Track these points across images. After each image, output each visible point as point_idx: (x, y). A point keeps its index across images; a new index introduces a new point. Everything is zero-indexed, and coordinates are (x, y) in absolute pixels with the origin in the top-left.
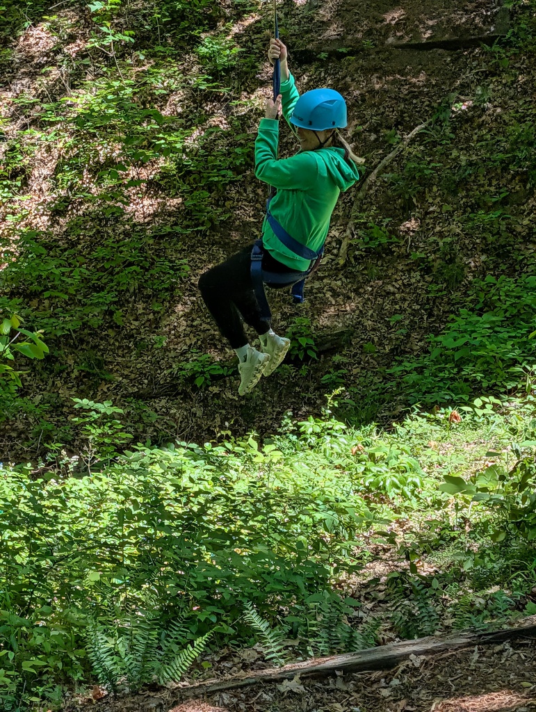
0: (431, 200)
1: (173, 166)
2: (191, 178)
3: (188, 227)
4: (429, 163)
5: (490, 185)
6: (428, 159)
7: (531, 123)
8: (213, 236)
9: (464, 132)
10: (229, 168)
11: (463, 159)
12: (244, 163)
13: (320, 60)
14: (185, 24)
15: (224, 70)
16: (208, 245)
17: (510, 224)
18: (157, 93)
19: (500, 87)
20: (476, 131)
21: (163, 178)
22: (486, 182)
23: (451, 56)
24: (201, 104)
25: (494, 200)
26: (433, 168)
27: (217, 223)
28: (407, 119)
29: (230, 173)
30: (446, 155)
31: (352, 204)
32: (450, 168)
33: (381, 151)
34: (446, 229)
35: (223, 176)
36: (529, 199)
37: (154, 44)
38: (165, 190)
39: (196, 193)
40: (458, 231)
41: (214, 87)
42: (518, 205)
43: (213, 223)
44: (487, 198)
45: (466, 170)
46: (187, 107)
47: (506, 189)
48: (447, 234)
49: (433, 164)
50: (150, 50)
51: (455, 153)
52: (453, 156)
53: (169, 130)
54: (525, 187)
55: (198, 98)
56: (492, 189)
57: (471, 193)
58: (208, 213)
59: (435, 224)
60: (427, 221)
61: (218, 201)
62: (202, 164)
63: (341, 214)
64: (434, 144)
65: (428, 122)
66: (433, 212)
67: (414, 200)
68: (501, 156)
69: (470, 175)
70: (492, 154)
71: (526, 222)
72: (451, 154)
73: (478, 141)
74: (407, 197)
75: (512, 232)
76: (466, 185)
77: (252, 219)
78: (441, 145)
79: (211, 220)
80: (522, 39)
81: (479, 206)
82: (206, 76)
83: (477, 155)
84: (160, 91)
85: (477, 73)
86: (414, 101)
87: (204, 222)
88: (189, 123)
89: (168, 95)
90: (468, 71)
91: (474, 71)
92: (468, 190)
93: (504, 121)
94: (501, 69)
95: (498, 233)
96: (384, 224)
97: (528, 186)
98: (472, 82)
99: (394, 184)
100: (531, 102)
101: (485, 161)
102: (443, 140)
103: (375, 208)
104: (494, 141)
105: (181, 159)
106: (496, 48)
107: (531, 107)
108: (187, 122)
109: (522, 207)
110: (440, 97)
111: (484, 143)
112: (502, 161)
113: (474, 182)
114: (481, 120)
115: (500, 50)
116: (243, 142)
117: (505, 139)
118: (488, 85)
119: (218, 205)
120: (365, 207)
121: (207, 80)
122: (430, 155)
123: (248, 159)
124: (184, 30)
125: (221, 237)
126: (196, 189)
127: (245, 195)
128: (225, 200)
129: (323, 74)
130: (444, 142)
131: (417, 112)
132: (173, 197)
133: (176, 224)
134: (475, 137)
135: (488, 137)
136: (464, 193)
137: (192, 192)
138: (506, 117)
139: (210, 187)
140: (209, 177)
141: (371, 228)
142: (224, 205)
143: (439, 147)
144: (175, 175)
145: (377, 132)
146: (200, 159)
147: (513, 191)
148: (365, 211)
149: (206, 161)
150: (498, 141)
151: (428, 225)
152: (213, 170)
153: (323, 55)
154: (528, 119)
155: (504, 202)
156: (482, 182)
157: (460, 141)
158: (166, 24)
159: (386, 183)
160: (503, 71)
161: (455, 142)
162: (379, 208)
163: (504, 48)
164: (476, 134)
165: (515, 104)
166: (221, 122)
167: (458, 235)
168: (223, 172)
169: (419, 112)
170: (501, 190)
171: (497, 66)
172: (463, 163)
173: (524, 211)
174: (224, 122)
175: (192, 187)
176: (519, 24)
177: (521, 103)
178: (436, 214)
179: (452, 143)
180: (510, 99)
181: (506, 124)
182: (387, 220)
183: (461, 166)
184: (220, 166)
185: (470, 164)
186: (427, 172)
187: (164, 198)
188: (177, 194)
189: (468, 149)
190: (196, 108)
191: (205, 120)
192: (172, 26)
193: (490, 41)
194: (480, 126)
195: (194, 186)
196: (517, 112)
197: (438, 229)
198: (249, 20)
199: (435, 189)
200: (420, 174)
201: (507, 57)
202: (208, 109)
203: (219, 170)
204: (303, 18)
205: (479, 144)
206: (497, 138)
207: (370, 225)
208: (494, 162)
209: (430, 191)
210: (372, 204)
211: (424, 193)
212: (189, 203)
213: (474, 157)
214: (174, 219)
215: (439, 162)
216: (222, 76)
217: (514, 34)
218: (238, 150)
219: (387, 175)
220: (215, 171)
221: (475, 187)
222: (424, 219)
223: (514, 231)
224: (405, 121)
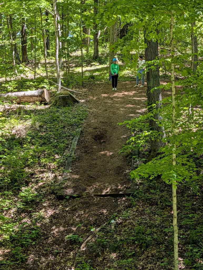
0: (106, 254)
1: (8, 237)
2: (15, 242)
3: (12, 261)
4: (106, 239)
5: (128, 249)
6: (105, 238)
7: (143, 226)
8: (22, 265)
9: (119, 228)
10: (30, 238)
11: (118, 238)
12: (36, 236)
13: (66, 199)
14: (16, 184)
15: (30, 201)
16: (20, 268)
17: (136, 264)
18: (4, 209)
19: (132, 212)
20: (123, 228)
21: (4, 242)
22: (127, 248)
23: (115, 199)
24: (21, 214)
25: (129, 255)
26: (107, 241)
27: (24, 260)
28: (98, 222)
29: (30, 241)
30: (112, 236)
31: (76, 254)
32: (113, 242)
33: (88, 234)
34: (111, 265)
35: (28, 242)
36: (142, 254)
37: (4, 191)
38: (5, 246)
39: (16, 248)
40: (116, 266)
41: (26, 208)
42: (139, 257)
43: (22, 260)
44: (127, 254)
45: (119, 243)
46: (15, 215)
47: (134, 250)
48: (112, 267)
49: (107, 240)
50: (3, 193)
51: (115, 236)
52: (114, 237)
53: (7, 223)
54: (141, 250)
55: (19, 212)
56: (129, 250)
57: (121, 251)
58: (21, 255)
59: (107, 263)
60: (104, 262)
61: (25, 251)
62: (20, 236)
63: (72, 257)
64: (108, 232)
65: (105, 224)
66: (107, 258)
67: (100, 253)
68: (132, 238)
69: (121, 244)
70: (129, 237)
71: (141, 264)
72: (114, 236)
73: (124, 232)
74: (97, 252)
75: (136, 267)
76: (119, 248)
77: (37, 259)
78: (110, 232)
79: (22, 258)
80: (140, 195)
81: (124, 257)
82: (23, 203)
83: (123, 237)
84: (5, 208)
85: (124, 206)
86: (101, 216)
87: (19, 259)
88: (16, 221)
89: (8, 210)
90: (121, 205)
91: (123, 206)
92: (120, 250)
93: (134, 225)
94: (133, 205)
95: (131, 267)
96: (88, 262)
97: (142, 250)
98: (122, 210)
99: (92, 247)
100: (143, 218)
101: (126, 239)
102: (111, 231)
103: (85, 256)
104: (130, 232)
105: (11, 234)
106: (131, 197)
107: (143, 220)
108: (15, 220)
109: (140, 258)
110: (110, 214)
111: (126, 233)
112: (133, 240)
113: (122, 247)
114: (125, 224)
115: (132, 198)
116: (36, 228)
117: (134, 232)
118: (128, 211)
119: (25, 253)
120: (81, 255)
121: (23, 205)
122: (106, 236)
123: (37, 235)
124: (16, 186)
125: (25, 265)
126: (17, 246)
127: (35, 249)
128: (28, 251)
129: (67, 204)
130: (111, 232)
131: (101, 220)
132: (7, 249)
133: (8, 260)
134: (123, 230)
135: (128, 230)
136: (119, 251)
137: (15, 247)
138: (134, 223)
139: (22, 246)
140: (22, 242)
141: (83, 263)
142: (27, 253)
143: (110, 233)
144: (9, 241)
145: (86, 226)
146: (19, 234)
147: (137, 251)
148: (81, 256)
149: (21, 235)
150: (131, 232)
151: (105, 263)
152: (23, 239)
153: (68, 197)
154: (142, 224)
155: (134, 255)
156: (125, 247)
157: (117, 231)
158: (9, 183)
159: (89, 246)
160: (133, 206)
161: (116, 232)
162: (87, 256)
163: (133, 198)
164: (123, 229)
165: (137, 219)
166: (28, 220)
167: (116, 267)
168: (27, 240)
169: (102, 220)
170: (132, 251)
171: (131, 204)
172: (118, 240)
173: (141, 259)
174: (29, 220)
175: (15, 245)
176: (139, 189)
177: (140, 218)
178: (108, 259)
179: (114, 232)
180: (135, 217)
181: (134, 226)
182: (89, 261)
183: (117, 241)
184: (26, 237)
185: (121, 240)
186: (105, 243)
187: (4, 249)
188: (9, 248)
189: (120, 235)
190: (19, 215)
191: (22, 220)
192: (12, 184)
193: (129, 195)
194: (125, 226)
195: (16, 245)
196: (138, 221)
197: (108, 265)
198: (40, 184)
199: (108, 249)
200: (102, 243)
201: (135, 201)
202: (23, 215)
203: (26, 239)
204: (61, 183)
205: (125, 233)
206: (131, 231)
207: (83, 262)
208: (130, 240)
209: (106, 250)
210: (84, 254)
211: (104, 251)
212: (14, 252)
213: (122, 238)
214: (8, 258)
215: (110, 239)
216: (29, 203)
217: (137, 193)
218: (34, 232)
219: (90, 243)
220: (24, 239)
221: (123, 249)
222: (103, 261)
223: (137, 267)
224: (97, 223)
